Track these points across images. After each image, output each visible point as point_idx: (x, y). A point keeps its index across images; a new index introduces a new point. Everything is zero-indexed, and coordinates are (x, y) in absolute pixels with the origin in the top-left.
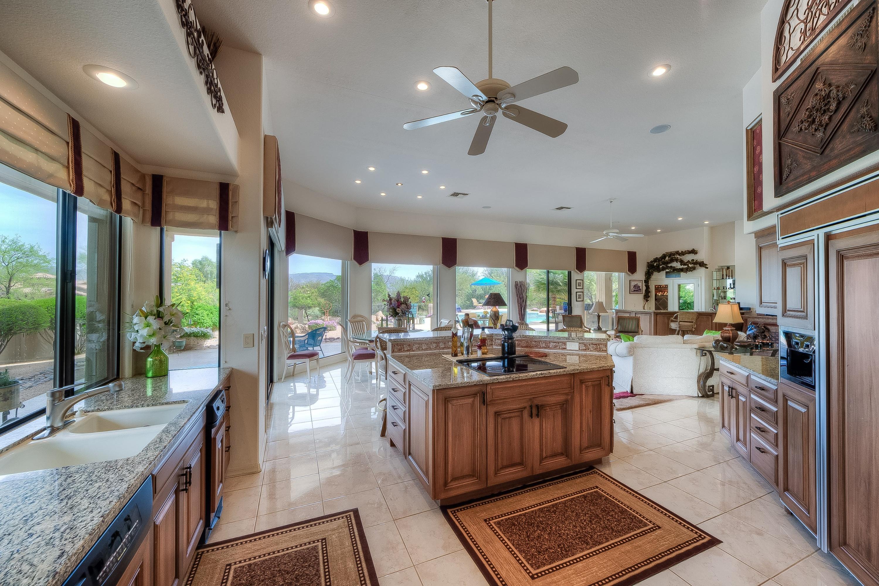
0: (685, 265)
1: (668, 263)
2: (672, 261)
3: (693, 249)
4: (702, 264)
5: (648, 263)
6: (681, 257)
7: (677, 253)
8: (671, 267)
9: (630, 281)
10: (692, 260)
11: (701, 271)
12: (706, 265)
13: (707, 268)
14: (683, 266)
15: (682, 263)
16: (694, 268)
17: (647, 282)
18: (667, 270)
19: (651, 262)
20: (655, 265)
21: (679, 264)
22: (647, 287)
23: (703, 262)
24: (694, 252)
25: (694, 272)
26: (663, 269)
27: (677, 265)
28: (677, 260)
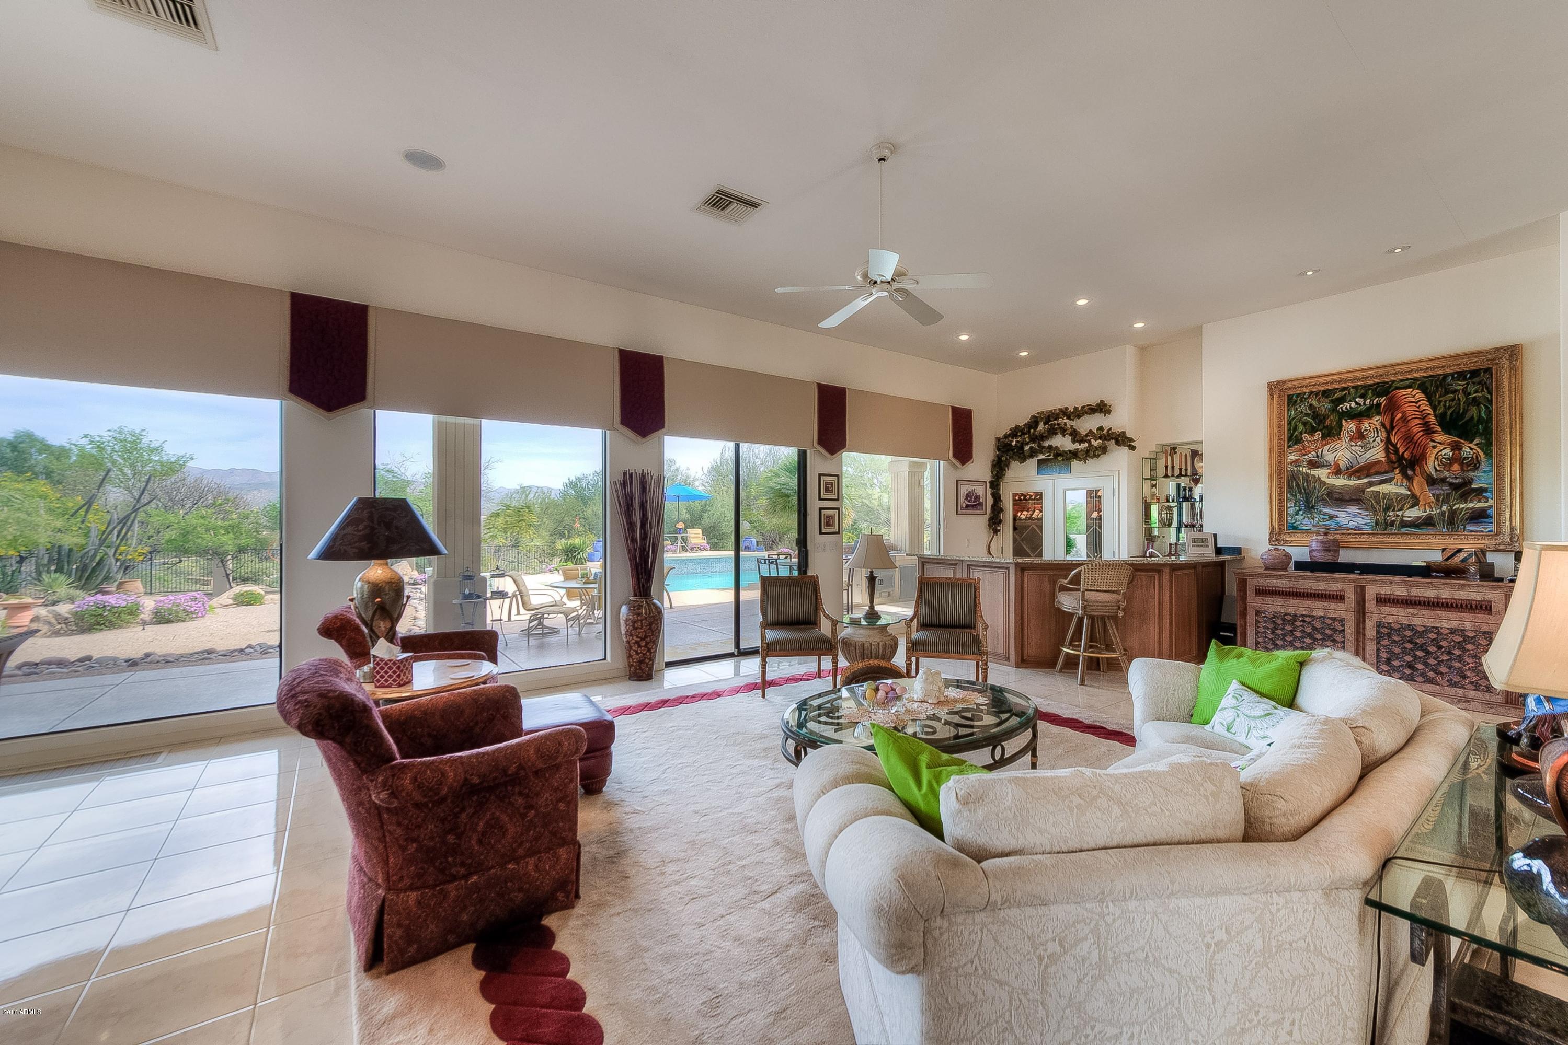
0: (1081, 441)
1: (1043, 437)
2: (1052, 432)
3: (1102, 401)
4: (1122, 440)
5: (998, 439)
6: (1072, 423)
7: (1064, 412)
8: (1050, 447)
9: (957, 481)
10: (1098, 429)
11: (1119, 457)
12: (1131, 440)
13: (1133, 448)
14: (1077, 446)
15: (1075, 436)
16: (1104, 450)
17: (995, 485)
18: (1042, 457)
19: (1006, 437)
20: (1014, 443)
21: (1068, 438)
22: (997, 498)
23: (1124, 433)
24: (1102, 408)
25: (1104, 458)
26: (1033, 453)
27: (1063, 442)
28: (1063, 431)
